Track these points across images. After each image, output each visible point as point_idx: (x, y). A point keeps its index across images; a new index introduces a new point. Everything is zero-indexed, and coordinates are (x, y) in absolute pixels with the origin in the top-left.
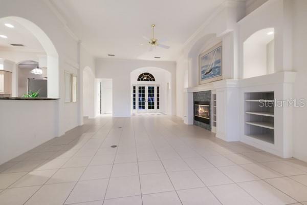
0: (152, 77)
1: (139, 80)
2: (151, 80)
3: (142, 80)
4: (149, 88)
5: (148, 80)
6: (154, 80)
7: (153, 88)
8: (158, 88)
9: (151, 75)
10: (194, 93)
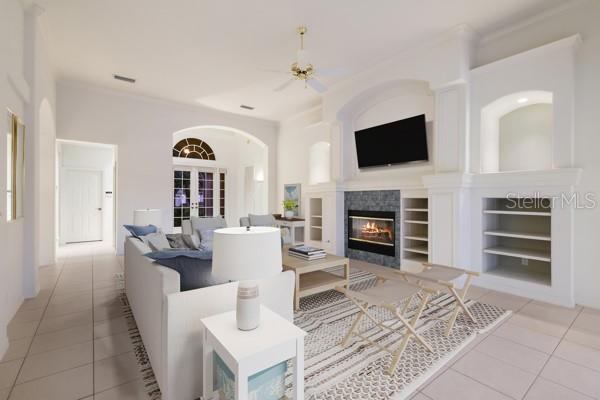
0: (209, 150)
1: (175, 154)
2: (205, 157)
3: (183, 155)
4: (201, 175)
5: (199, 157)
6: (213, 158)
7: (210, 175)
8: (222, 176)
9: (205, 146)
10: (347, 193)
